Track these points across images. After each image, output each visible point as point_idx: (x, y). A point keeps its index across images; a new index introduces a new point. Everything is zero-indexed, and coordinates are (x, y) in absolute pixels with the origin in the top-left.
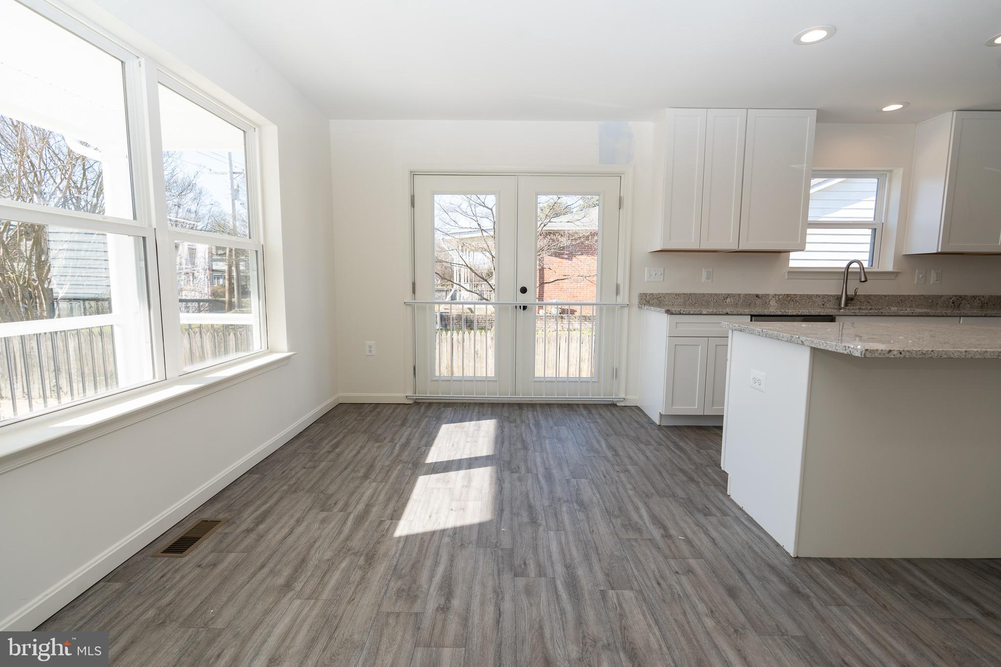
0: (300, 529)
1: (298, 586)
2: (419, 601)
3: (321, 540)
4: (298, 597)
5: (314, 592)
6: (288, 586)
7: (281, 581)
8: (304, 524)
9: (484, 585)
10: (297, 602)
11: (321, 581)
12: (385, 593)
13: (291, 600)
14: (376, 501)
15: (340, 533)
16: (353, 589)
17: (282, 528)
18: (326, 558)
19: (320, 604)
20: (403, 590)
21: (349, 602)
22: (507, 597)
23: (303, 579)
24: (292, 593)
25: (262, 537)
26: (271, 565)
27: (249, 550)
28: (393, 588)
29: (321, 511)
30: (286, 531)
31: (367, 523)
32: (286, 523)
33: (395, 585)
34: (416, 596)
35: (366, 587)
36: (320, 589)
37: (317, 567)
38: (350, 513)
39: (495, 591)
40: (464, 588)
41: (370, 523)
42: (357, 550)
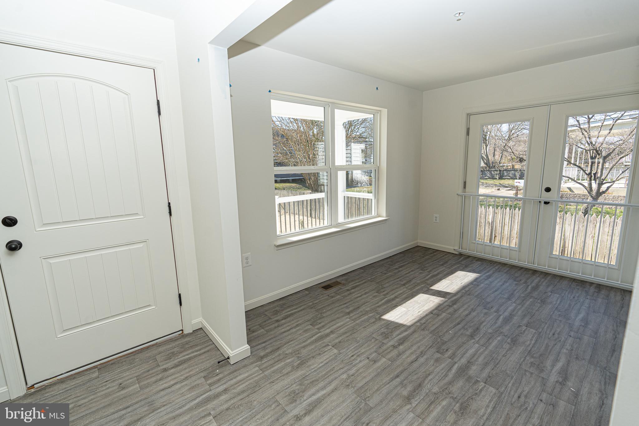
0: (365, 296)
1: (351, 315)
2: (388, 339)
3: (369, 303)
4: (349, 318)
5: (355, 319)
6: (349, 313)
7: (348, 311)
8: (367, 295)
9: (419, 347)
10: (348, 320)
11: (360, 316)
12: (378, 331)
13: (347, 318)
14: (400, 296)
15: (377, 303)
16: (368, 324)
17: (358, 293)
18: (366, 310)
19: (354, 323)
20: (385, 333)
21: (364, 328)
22: (425, 357)
23: (354, 313)
24: (349, 316)
25: (351, 294)
26: (348, 304)
27: (344, 297)
28: (382, 331)
29: (376, 292)
30: (360, 295)
31: (390, 304)
32: (362, 292)
33: (383, 330)
34: (388, 338)
35: (373, 326)
36: (357, 319)
37: (361, 311)
38: (386, 297)
39: (422, 352)
40: (409, 345)
41: (392, 304)
42: (379, 312)
